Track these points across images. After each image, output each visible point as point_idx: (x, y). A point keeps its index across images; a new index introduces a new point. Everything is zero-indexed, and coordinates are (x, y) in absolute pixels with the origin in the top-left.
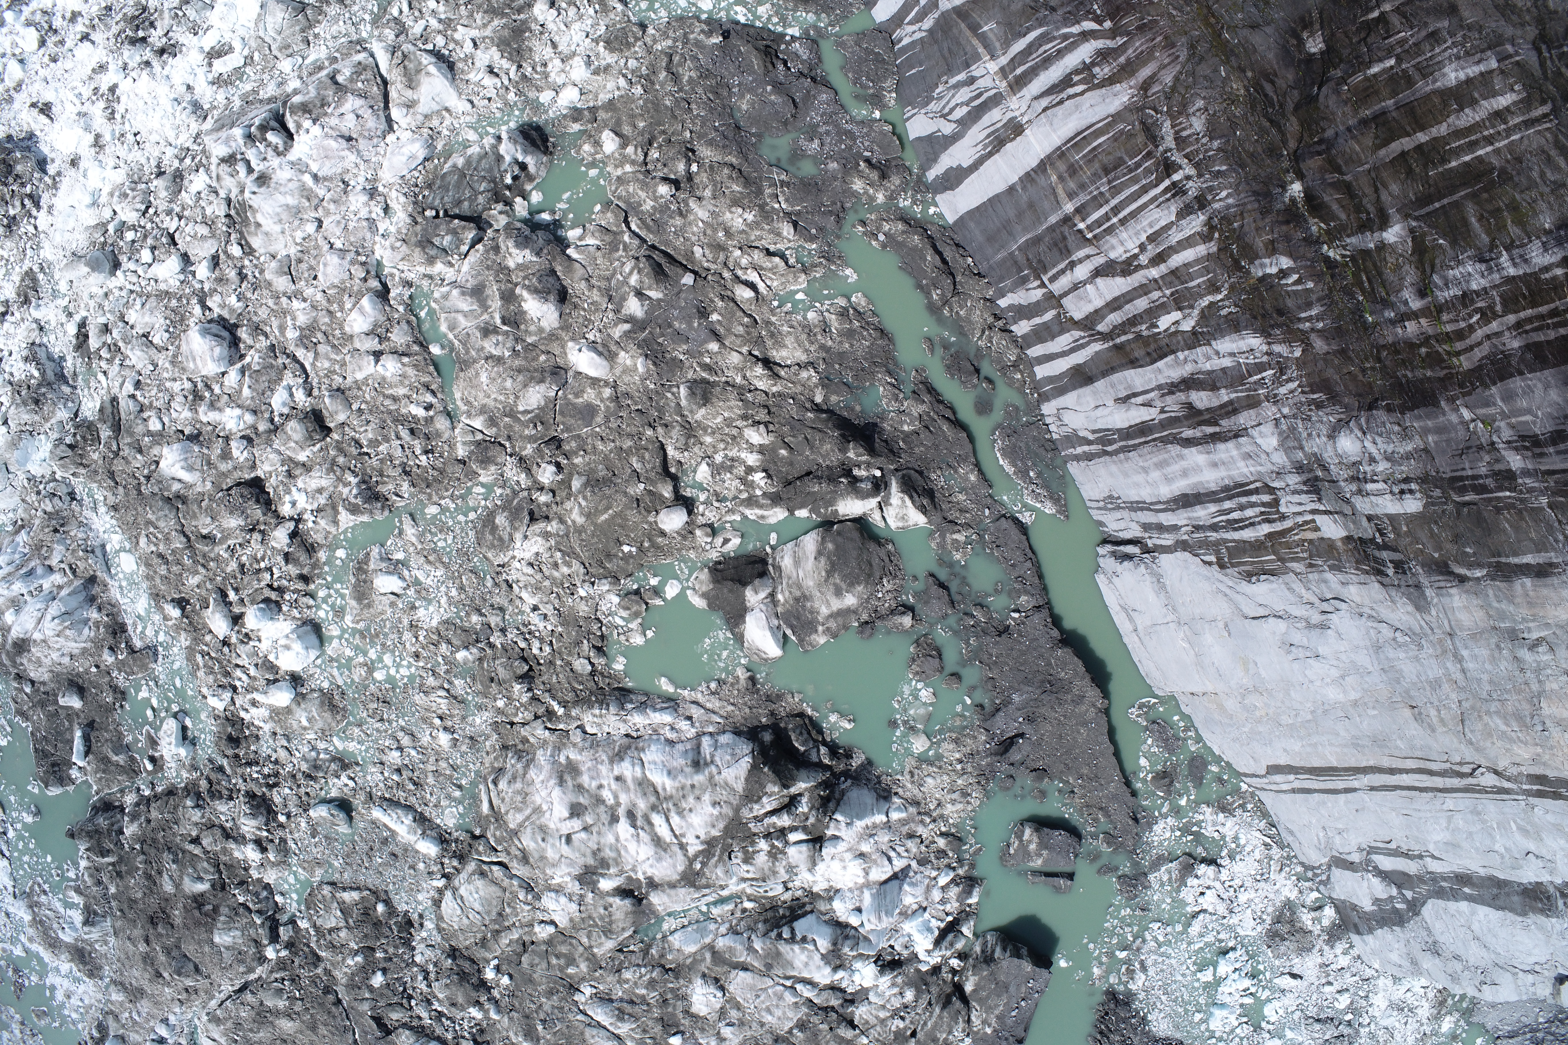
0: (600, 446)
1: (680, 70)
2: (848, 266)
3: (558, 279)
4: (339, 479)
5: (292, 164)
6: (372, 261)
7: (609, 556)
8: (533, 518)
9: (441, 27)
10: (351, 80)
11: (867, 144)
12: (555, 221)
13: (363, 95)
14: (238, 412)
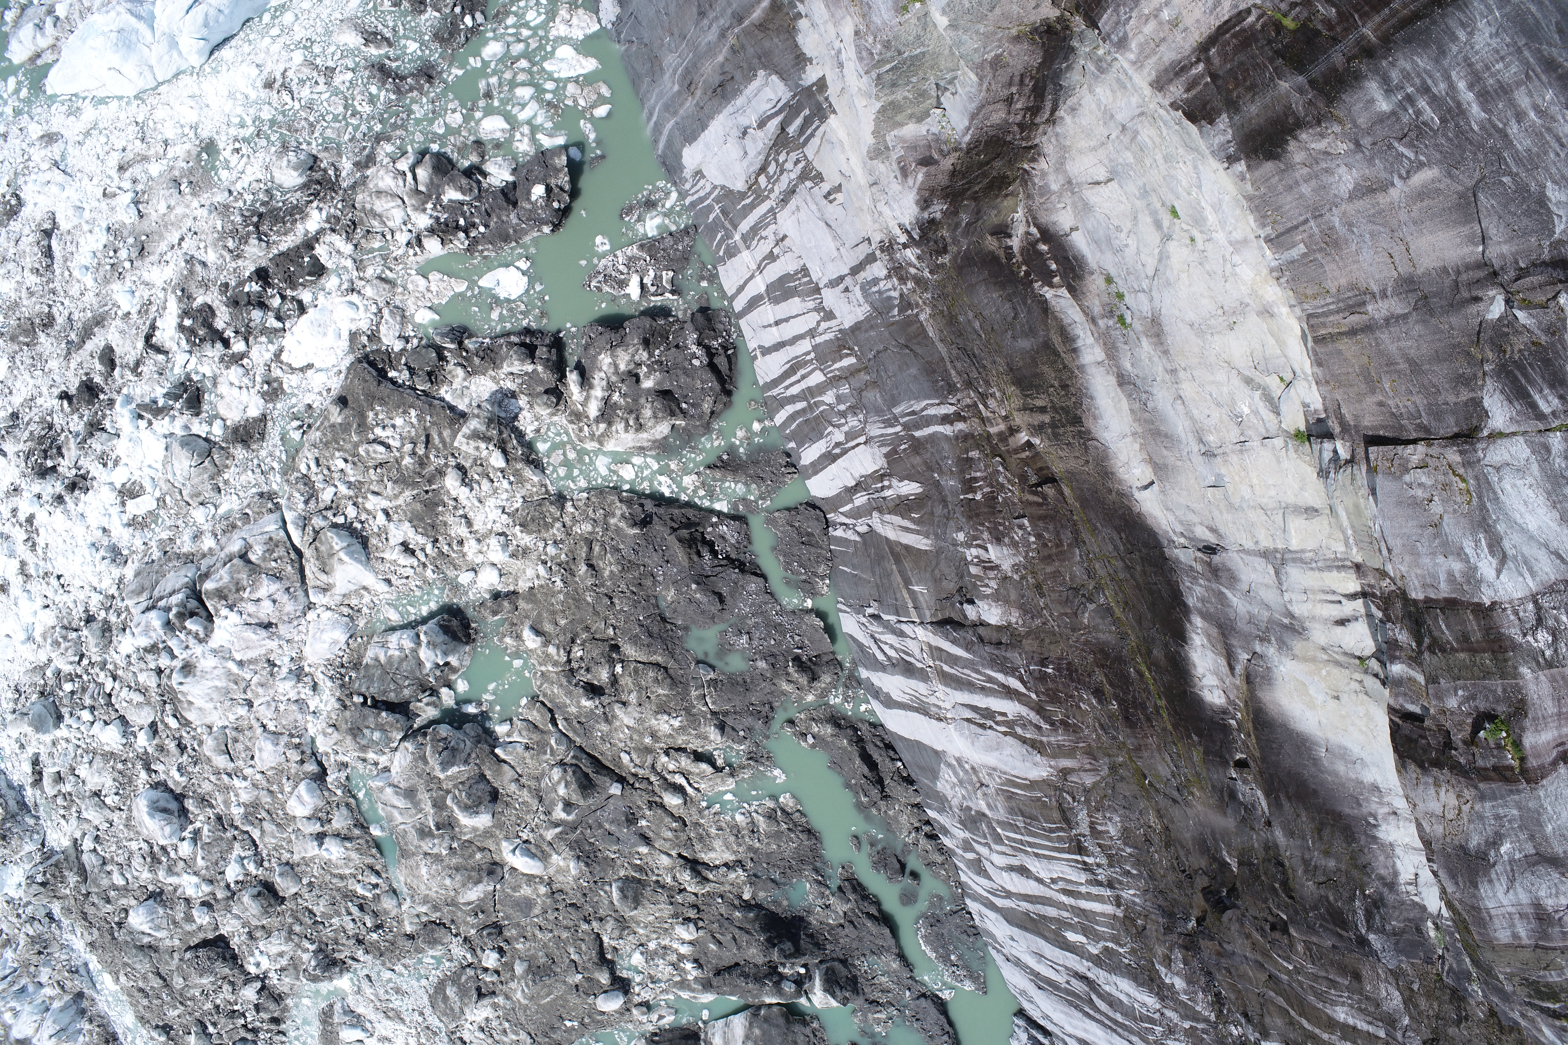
0: (539, 935)
1: (601, 563)
2: (776, 766)
3: (488, 782)
4: (298, 946)
5: (214, 651)
6: (306, 740)
7: (552, 1028)
8: (481, 995)
9: (351, 493)
10: (264, 559)
11: (797, 638)
12: (483, 712)
13: (276, 577)
14: (195, 879)
